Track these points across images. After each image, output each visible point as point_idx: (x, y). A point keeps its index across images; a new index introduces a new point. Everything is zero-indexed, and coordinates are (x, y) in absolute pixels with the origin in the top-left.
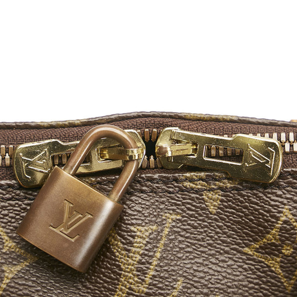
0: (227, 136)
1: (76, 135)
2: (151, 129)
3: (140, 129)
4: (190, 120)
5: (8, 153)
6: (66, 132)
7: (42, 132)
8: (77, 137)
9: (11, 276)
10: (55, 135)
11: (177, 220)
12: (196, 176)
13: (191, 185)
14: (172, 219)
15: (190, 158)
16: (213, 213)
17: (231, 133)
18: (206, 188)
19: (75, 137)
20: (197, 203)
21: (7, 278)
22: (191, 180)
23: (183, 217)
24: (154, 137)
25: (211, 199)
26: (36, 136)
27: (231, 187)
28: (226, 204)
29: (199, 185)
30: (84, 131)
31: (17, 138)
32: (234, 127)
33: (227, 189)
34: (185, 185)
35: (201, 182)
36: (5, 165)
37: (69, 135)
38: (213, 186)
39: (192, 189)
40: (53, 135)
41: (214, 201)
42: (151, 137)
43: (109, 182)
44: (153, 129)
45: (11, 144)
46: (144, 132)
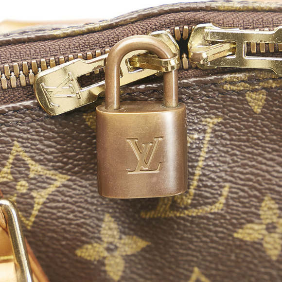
0: (267, 29)
1: (97, 42)
2: (182, 26)
3: (169, 28)
4: (224, 11)
5: (23, 71)
6: (86, 39)
7: (59, 43)
8: (99, 43)
9: (42, 200)
10: (74, 44)
11: (219, 123)
12: (237, 78)
13: (232, 87)
14: (213, 123)
15: (228, 59)
16: (258, 113)
17: (271, 25)
18: (248, 89)
19: (97, 44)
20: (239, 105)
21: (38, 204)
22: (232, 83)
23: (225, 119)
24: (185, 35)
25: (255, 99)
26: (51, 47)
27: (276, 87)
28: (271, 103)
29: (240, 87)
30: (105, 36)
31: (30, 52)
32: (275, 18)
33: (272, 88)
34: (225, 88)
35: (243, 84)
36: (20, 84)
37: (89, 43)
38: (257, 87)
39: (234, 91)
40: (71, 44)
41: (258, 100)
42: (182, 35)
43: (140, 92)
44: (184, 25)
45: (25, 60)
46: (174, 31)
